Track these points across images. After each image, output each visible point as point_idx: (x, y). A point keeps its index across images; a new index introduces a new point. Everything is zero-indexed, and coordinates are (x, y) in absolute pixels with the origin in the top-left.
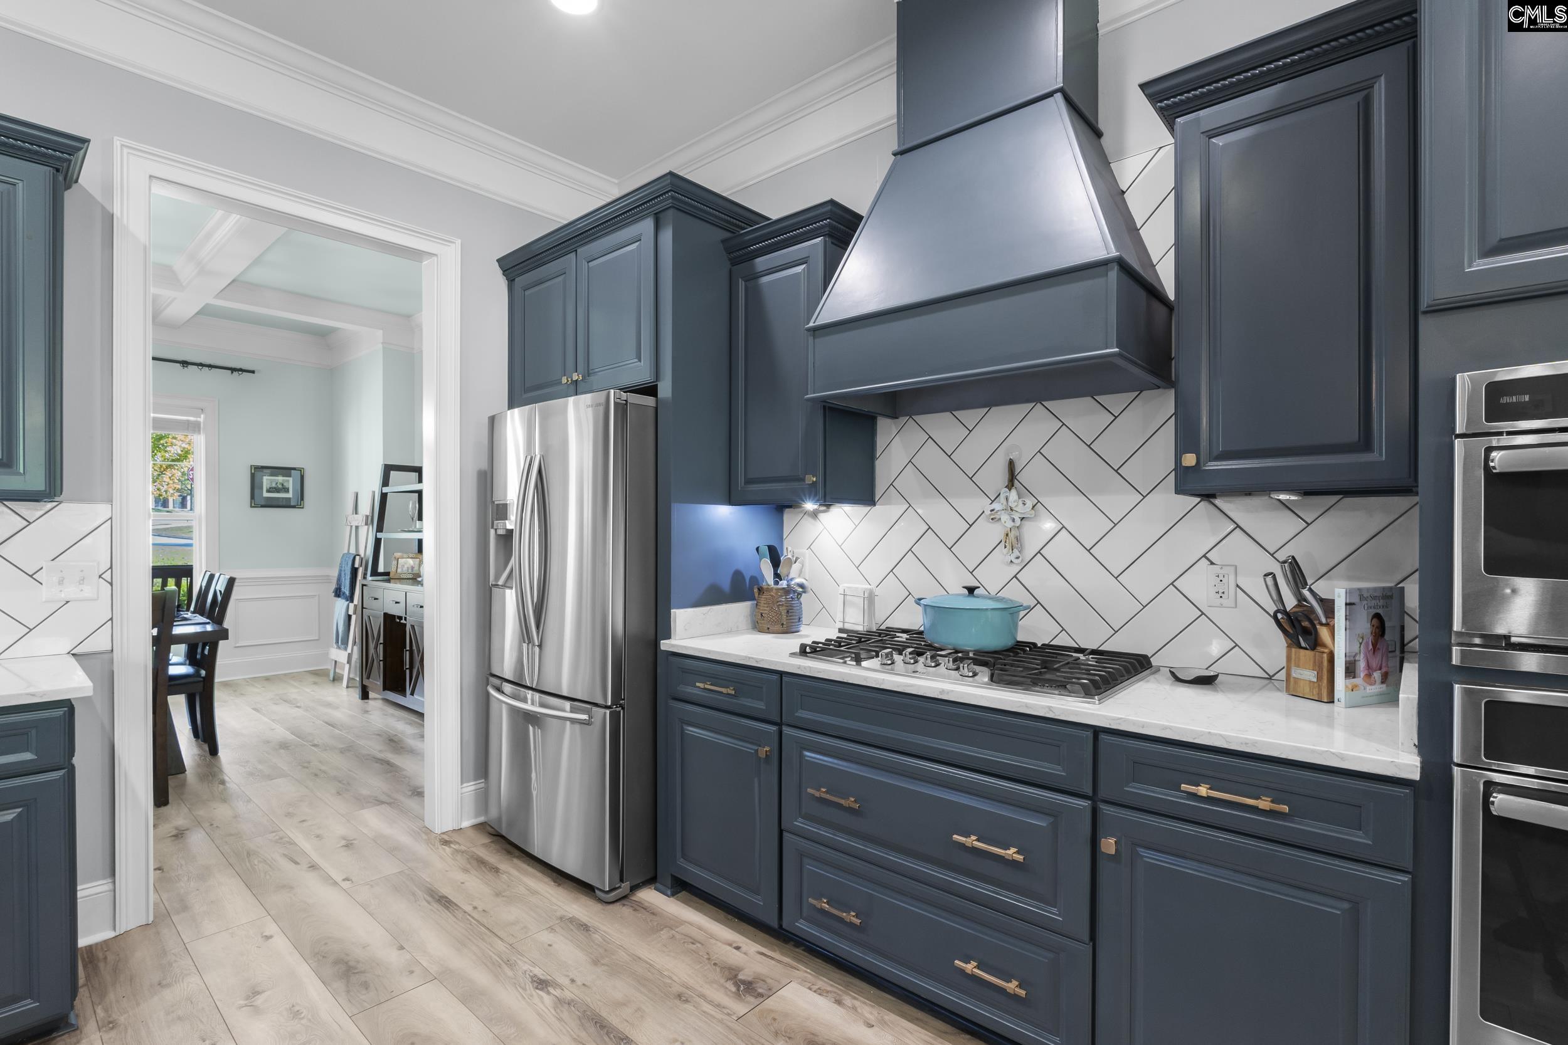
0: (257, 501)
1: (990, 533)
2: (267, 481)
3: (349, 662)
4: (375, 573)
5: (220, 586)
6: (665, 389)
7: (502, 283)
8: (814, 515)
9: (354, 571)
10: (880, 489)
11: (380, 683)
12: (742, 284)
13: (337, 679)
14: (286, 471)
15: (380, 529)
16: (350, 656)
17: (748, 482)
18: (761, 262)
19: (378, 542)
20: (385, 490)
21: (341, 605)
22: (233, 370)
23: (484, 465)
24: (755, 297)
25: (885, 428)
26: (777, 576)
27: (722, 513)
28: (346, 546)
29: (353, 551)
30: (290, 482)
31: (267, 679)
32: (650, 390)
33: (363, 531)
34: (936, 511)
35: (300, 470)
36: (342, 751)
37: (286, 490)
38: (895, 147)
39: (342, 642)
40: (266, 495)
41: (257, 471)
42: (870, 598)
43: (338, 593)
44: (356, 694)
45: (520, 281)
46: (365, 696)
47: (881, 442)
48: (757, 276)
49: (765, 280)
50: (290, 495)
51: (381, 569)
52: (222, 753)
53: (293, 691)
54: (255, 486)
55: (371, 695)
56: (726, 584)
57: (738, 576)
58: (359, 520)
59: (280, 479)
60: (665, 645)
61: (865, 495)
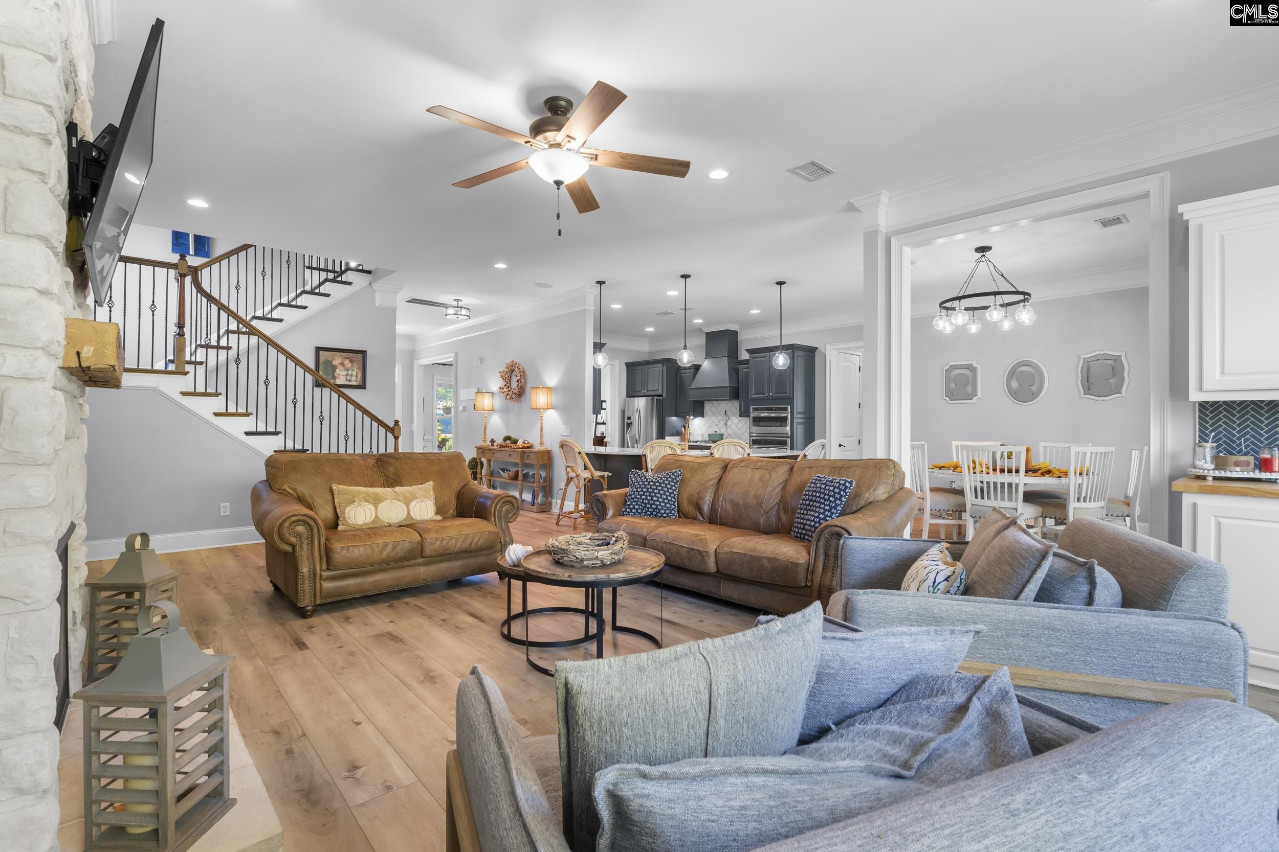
1: (722, 423)
6: (664, 396)
7: (626, 368)
8: (693, 419)
10: (705, 414)
12: (679, 375)
17: (680, 413)
25: (706, 404)
27: (674, 418)
32: (661, 396)
34: (714, 419)
42: (703, 435)
45: (630, 368)
47: (705, 406)
56: (675, 433)
57: (677, 431)
61: (703, 416)
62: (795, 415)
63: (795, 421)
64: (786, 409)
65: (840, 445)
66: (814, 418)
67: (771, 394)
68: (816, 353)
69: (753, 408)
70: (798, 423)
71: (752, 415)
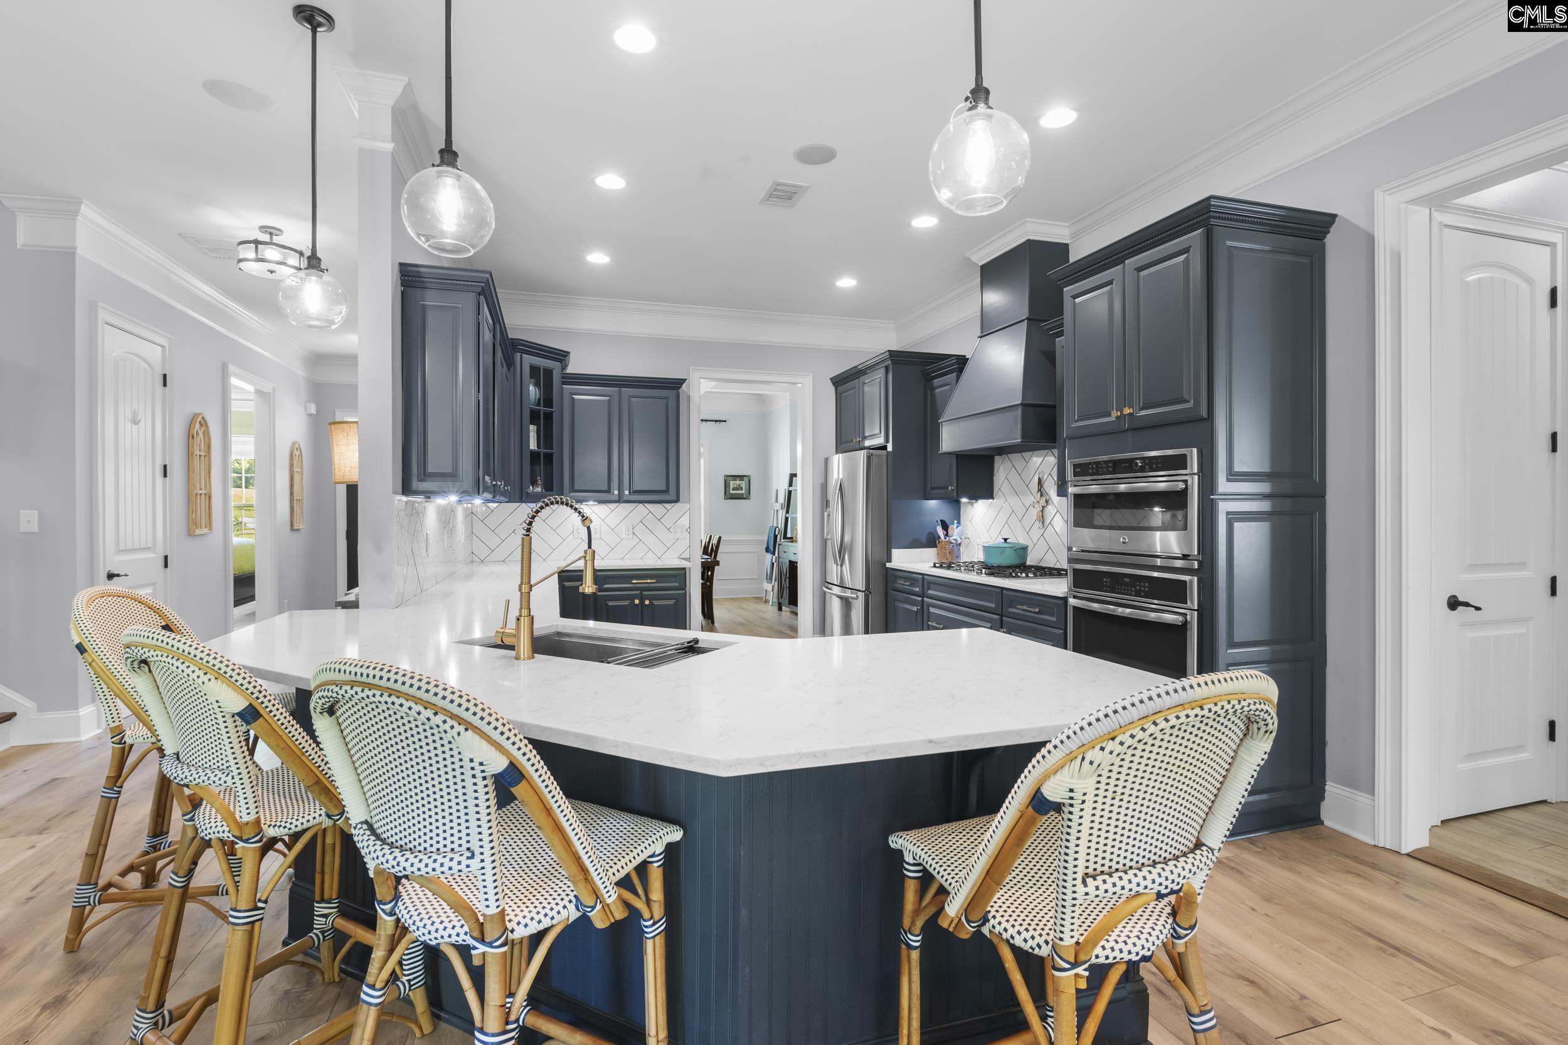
0: (729, 496)
1: (1034, 512)
2: (733, 484)
3: (773, 590)
4: (785, 537)
5: (714, 541)
6: (890, 448)
7: (832, 389)
8: (968, 505)
9: (776, 537)
10: (995, 489)
11: (787, 601)
12: (929, 392)
13: (766, 601)
14: (741, 477)
15: (787, 512)
16: (773, 587)
17: (933, 488)
18: (936, 382)
19: (787, 519)
20: (791, 489)
21: (769, 556)
22: (716, 421)
23: (823, 481)
24: (933, 396)
25: (998, 460)
26: (947, 535)
27: (933, 503)
28: (772, 523)
29: (775, 525)
30: (743, 484)
31: (732, 599)
32: (884, 448)
33: (780, 512)
34: (1014, 501)
35: (748, 476)
36: (767, 628)
37: (742, 489)
38: (979, 334)
39: (769, 579)
40: (732, 492)
41: (728, 478)
43: (767, 550)
44: (776, 608)
45: (840, 389)
46: (780, 609)
47: (996, 466)
48: (933, 389)
49: (937, 390)
50: (743, 492)
51: (789, 535)
52: (716, 624)
53: (745, 605)
54: (726, 485)
55: (784, 608)
56: (924, 539)
57: (930, 535)
58: (778, 506)
59: (738, 482)
60: (888, 565)
61: (988, 494)
62: (1223, 485)
63: (1224, 508)
64: (1180, 462)
65: (1454, 603)
66: (1319, 494)
67: (1127, 411)
68: (1329, 240)
69: (1075, 466)
70: (1234, 518)
71: (1072, 490)
